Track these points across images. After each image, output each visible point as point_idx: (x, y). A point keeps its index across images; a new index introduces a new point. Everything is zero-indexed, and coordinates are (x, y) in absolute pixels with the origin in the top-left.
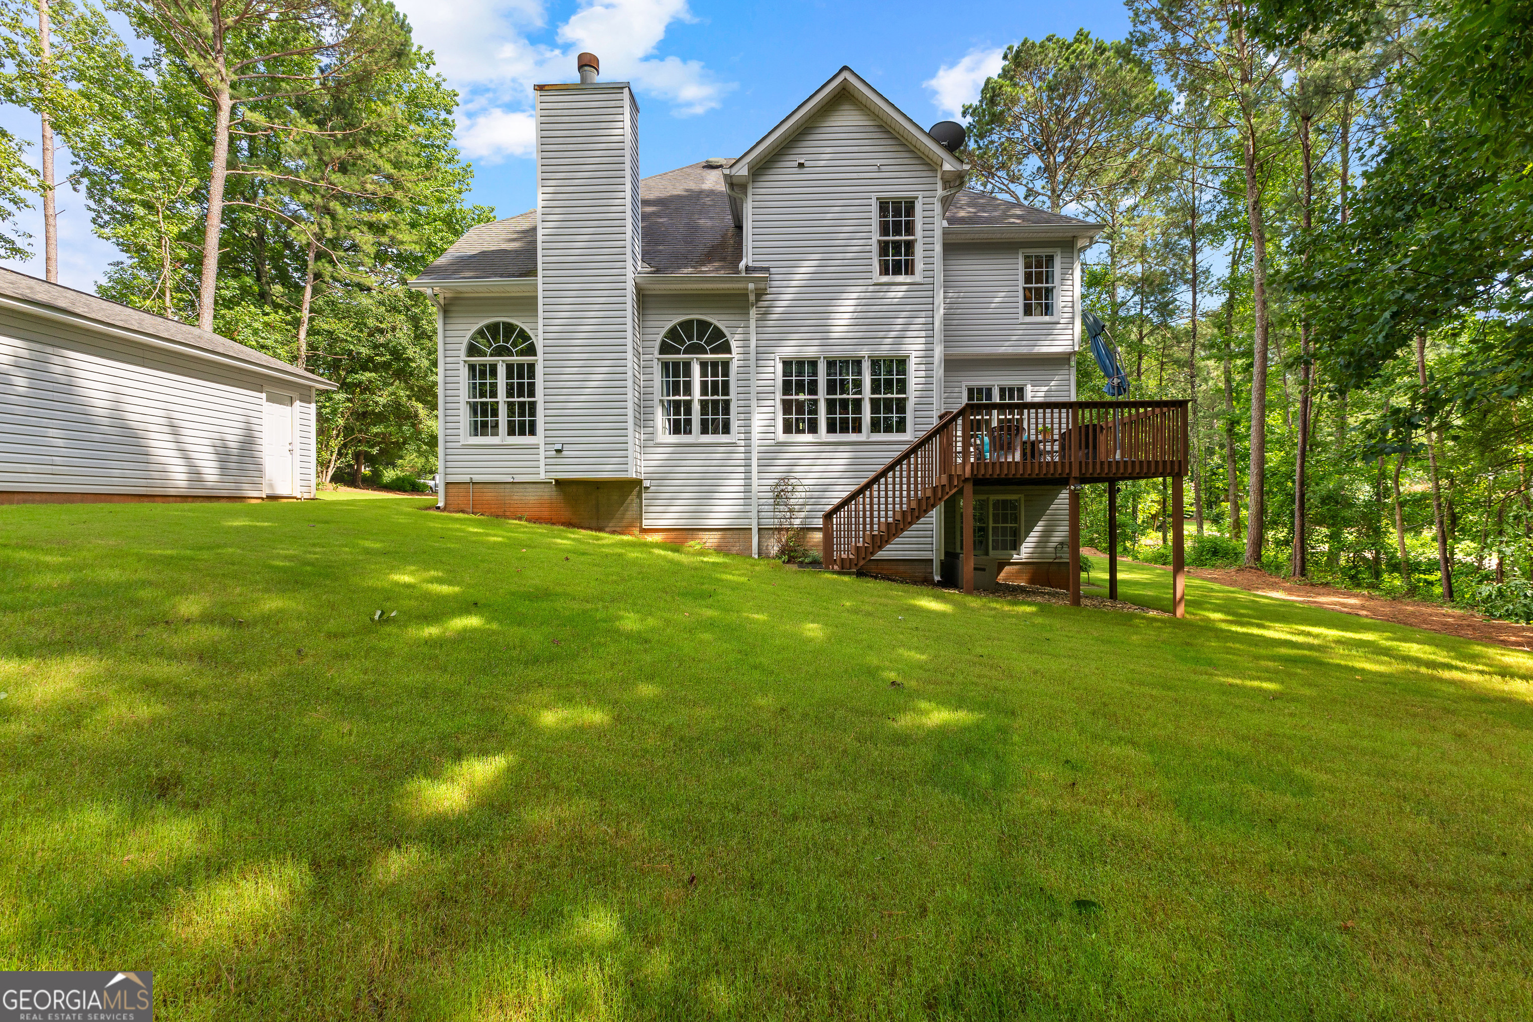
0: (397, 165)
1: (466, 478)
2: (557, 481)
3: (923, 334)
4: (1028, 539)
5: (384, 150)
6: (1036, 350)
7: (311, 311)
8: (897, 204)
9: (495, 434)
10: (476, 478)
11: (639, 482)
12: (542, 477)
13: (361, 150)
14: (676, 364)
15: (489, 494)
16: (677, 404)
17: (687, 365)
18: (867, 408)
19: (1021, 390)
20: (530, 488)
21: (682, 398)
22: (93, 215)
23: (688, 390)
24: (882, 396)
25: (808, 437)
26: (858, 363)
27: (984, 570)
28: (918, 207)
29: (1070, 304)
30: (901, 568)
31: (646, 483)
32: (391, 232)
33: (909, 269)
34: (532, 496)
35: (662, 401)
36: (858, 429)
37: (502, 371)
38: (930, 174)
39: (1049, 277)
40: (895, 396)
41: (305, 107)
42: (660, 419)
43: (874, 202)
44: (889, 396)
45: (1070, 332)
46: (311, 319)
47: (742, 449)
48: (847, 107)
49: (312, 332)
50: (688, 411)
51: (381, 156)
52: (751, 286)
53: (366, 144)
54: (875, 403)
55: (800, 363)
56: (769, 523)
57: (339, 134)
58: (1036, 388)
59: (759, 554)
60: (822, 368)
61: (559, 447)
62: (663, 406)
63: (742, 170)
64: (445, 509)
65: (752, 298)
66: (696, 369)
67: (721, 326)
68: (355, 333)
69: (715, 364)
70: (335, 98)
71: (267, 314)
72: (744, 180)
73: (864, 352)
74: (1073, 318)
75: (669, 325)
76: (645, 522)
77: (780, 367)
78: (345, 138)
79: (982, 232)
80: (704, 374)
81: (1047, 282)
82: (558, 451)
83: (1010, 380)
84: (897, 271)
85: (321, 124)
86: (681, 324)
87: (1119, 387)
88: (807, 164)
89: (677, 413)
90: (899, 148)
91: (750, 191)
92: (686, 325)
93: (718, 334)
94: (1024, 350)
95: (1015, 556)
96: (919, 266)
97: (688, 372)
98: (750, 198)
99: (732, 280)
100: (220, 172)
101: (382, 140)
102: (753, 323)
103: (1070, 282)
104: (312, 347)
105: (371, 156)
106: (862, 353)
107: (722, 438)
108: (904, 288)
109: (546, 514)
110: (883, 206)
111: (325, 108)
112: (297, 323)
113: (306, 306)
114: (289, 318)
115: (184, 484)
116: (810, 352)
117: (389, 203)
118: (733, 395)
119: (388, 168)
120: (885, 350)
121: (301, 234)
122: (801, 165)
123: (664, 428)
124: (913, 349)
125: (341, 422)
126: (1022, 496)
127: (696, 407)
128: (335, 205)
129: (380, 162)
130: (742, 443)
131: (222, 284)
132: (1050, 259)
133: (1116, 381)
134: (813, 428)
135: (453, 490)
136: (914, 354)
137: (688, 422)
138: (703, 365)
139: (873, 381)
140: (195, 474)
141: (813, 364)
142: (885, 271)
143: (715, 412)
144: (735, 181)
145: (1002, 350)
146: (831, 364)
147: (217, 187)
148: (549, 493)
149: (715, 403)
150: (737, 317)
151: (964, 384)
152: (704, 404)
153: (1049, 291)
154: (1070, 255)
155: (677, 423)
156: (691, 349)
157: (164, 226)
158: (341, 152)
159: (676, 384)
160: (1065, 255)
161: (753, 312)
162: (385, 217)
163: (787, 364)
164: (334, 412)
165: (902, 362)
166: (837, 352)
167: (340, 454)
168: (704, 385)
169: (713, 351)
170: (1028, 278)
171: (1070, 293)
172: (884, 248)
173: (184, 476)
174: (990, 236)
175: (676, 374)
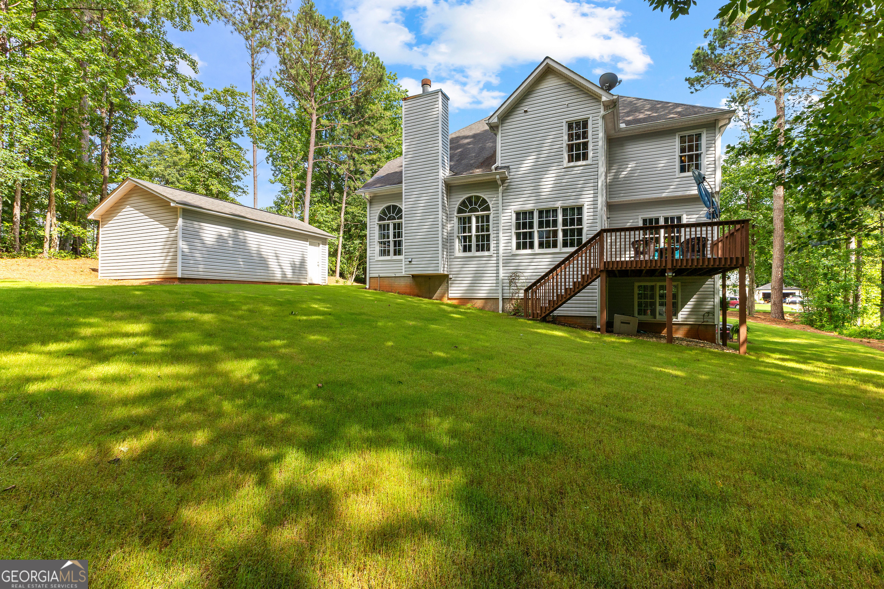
0: (381, 131)
1: (377, 275)
2: (413, 276)
3: (592, 192)
4: (683, 310)
5: (375, 125)
6: (688, 193)
7: (346, 204)
8: (578, 123)
9: (389, 255)
10: (381, 275)
11: (447, 276)
12: (404, 274)
13: (366, 127)
14: (464, 218)
15: (386, 282)
16: (465, 238)
17: (470, 218)
18: (560, 234)
19: (679, 218)
20: (402, 279)
21: (467, 234)
22: (273, 172)
23: (470, 231)
24: (569, 227)
25: (528, 251)
26: (555, 211)
27: (629, 323)
28: (590, 123)
29: (713, 162)
30: (579, 321)
31: (451, 276)
32: (378, 163)
33: (585, 157)
34: (403, 283)
35: (458, 237)
36: (555, 246)
37: (391, 227)
38: (597, 104)
39: (698, 147)
40: (576, 227)
41: (344, 112)
42: (457, 245)
43: (564, 124)
44: (573, 227)
45: (713, 179)
46: (346, 207)
47: (495, 258)
48: (550, 77)
49: (347, 213)
50: (470, 241)
51: (374, 128)
52: (498, 177)
53: (368, 124)
54: (565, 232)
55: (525, 213)
56: (507, 296)
57: (357, 122)
58: (689, 217)
59: (503, 311)
60: (536, 215)
61: (410, 260)
62: (459, 239)
63: (495, 120)
64: (369, 289)
65: (499, 182)
66: (474, 220)
67: (485, 197)
68: (362, 212)
69: (482, 217)
70: (356, 105)
71: (327, 207)
72: (496, 124)
73: (559, 204)
74: (715, 171)
75: (461, 200)
76: (450, 295)
77: (514, 216)
78: (360, 123)
79: (648, 127)
80: (477, 222)
81: (697, 150)
82: (410, 262)
83: (672, 212)
84: (578, 159)
85: (350, 119)
86: (467, 199)
87: (713, 214)
88: (529, 110)
89: (465, 241)
90: (579, 93)
91: (500, 129)
92: (469, 199)
93: (484, 201)
94: (680, 194)
95: (674, 320)
96: (590, 154)
97: (470, 222)
98: (500, 132)
99: (488, 175)
100: (312, 148)
101: (374, 120)
102: (500, 195)
103: (713, 149)
104: (346, 220)
105: (371, 129)
106: (557, 206)
107: (486, 253)
108: (581, 168)
109: (408, 291)
110: (570, 126)
111: (352, 111)
112: (339, 209)
113: (344, 202)
114: (336, 207)
115: (280, 278)
116: (529, 207)
117: (377, 150)
118: (491, 232)
119: (377, 133)
120: (570, 203)
121: (342, 170)
122: (526, 112)
123: (459, 249)
124: (586, 201)
125: (357, 254)
126: (679, 283)
127: (474, 239)
128: (355, 155)
129: (373, 131)
130: (495, 255)
131: (314, 196)
132: (699, 137)
133: (712, 210)
134: (532, 246)
135: (372, 280)
136: (586, 203)
137: (470, 246)
138: (477, 218)
139: (563, 220)
140: (284, 274)
141: (531, 213)
142: (570, 160)
143: (483, 240)
144: (492, 125)
145: (664, 195)
146: (541, 212)
147: (311, 155)
148: (409, 281)
149: (483, 236)
150: (493, 192)
151: (640, 217)
152: (477, 237)
153: (698, 156)
154: (713, 131)
155: (465, 247)
156: (472, 210)
157: (292, 175)
158: (358, 130)
159: (464, 228)
160: (709, 132)
161: (501, 188)
162: (375, 157)
163: (518, 214)
164: (355, 249)
165: (580, 209)
166: (544, 206)
167: (357, 268)
168: (477, 227)
169: (482, 211)
170: (683, 150)
171: (713, 155)
172: (570, 148)
173: (280, 275)
174: (656, 128)
175: (465, 223)
